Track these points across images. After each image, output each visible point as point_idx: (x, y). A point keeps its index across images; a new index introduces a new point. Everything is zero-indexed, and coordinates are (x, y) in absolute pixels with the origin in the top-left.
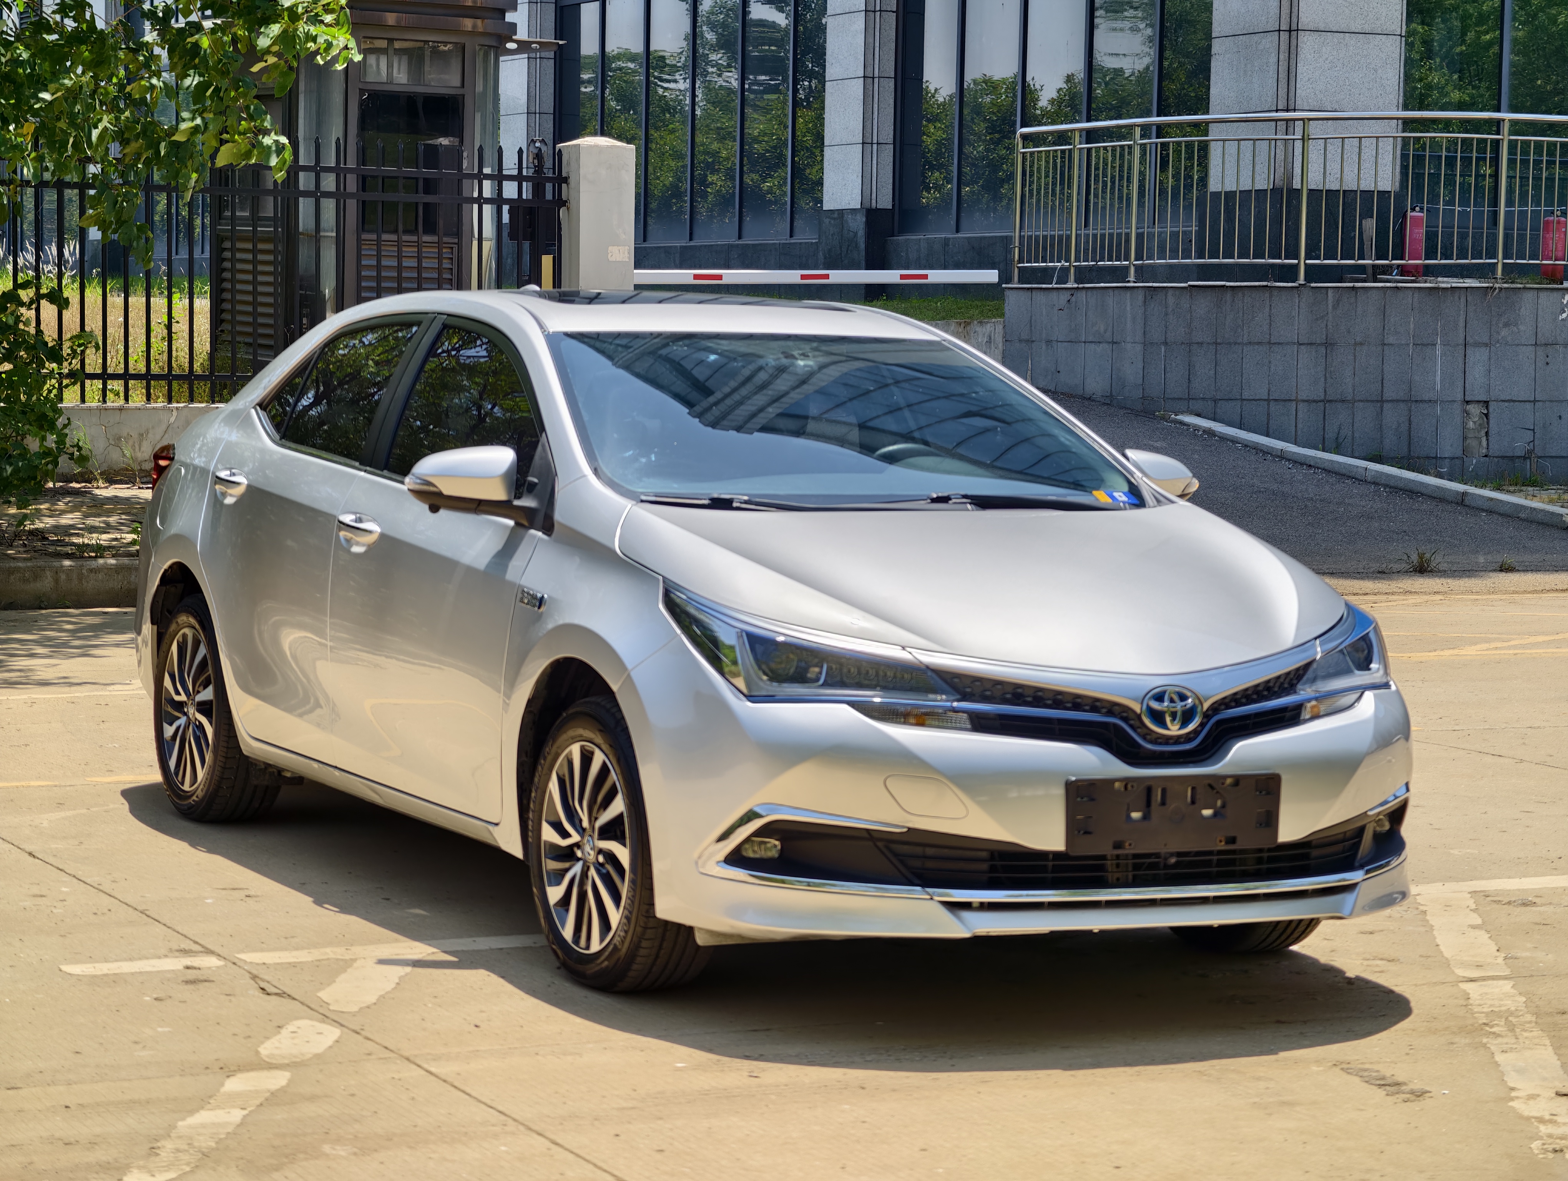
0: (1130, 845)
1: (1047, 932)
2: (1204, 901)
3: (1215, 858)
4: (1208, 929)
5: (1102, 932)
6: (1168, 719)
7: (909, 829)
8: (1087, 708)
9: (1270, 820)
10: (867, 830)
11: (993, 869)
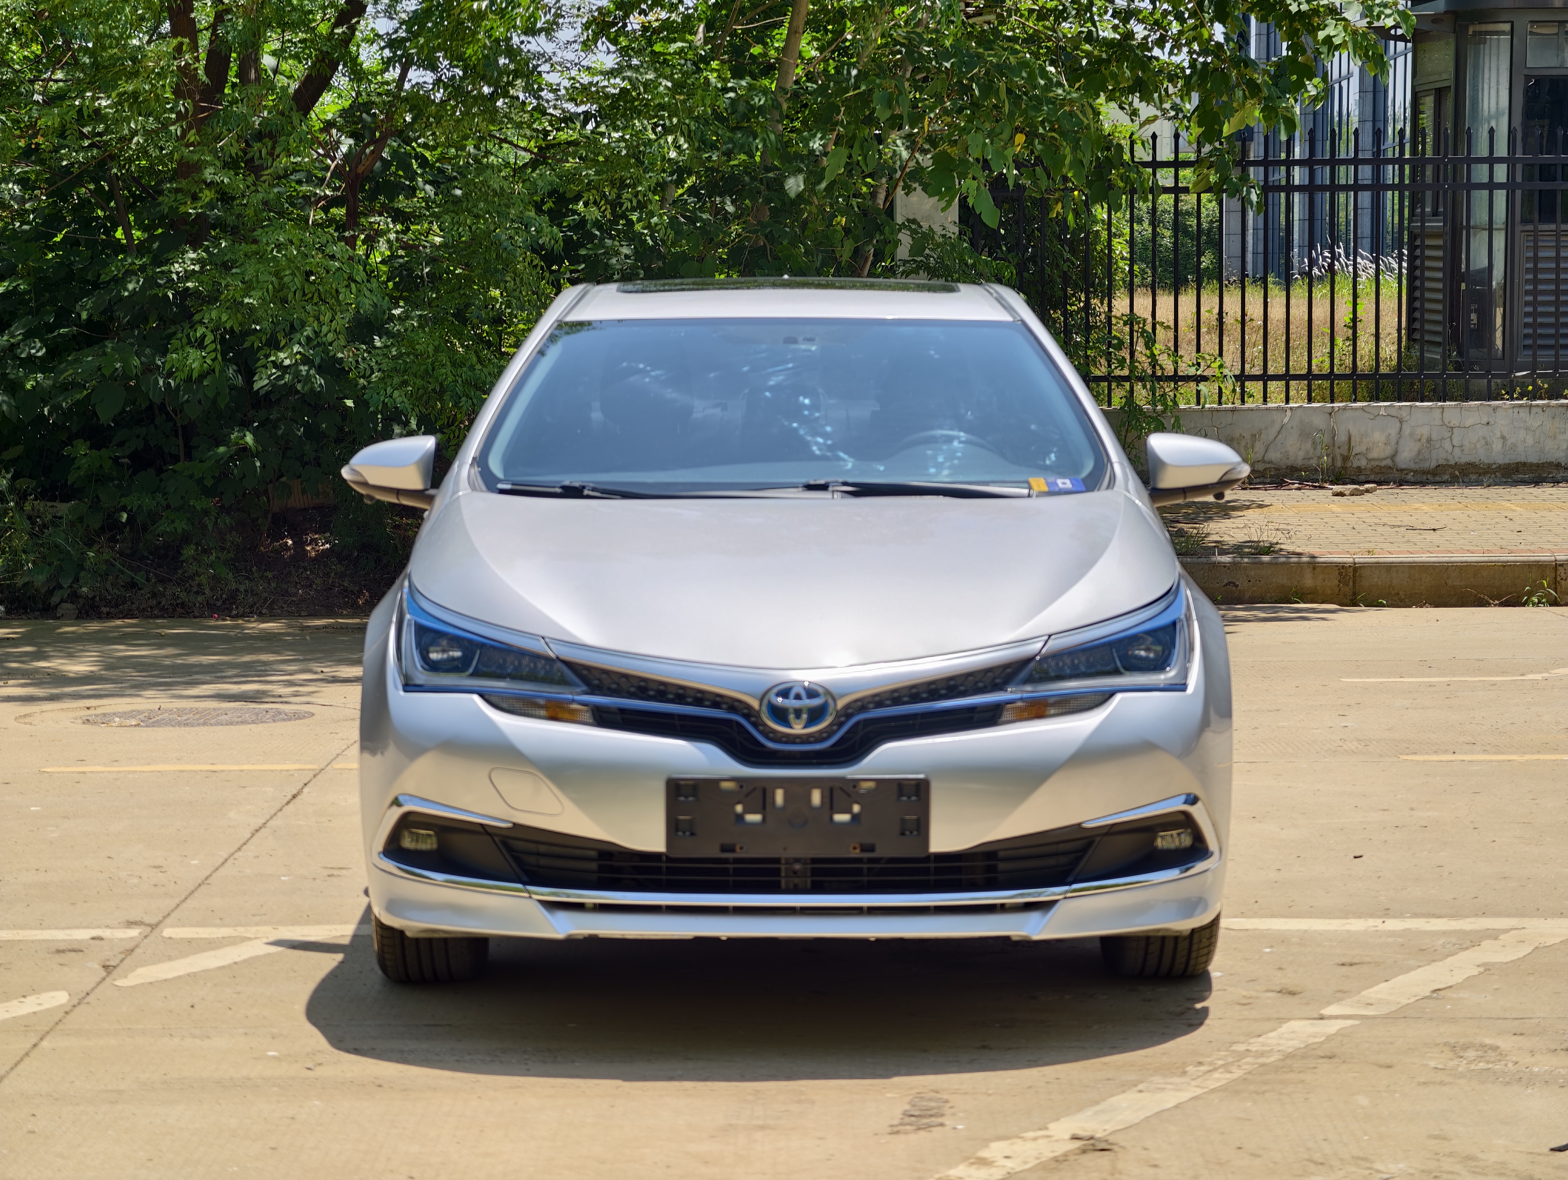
0: (741, 848)
1: (690, 937)
2: (858, 911)
3: (865, 866)
4: (864, 942)
5: (731, 940)
6: (792, 717)
7: (514, 824)
8: (707, 703)
9: (921, 827)
10: (482, 825)
11: (601, 869)
